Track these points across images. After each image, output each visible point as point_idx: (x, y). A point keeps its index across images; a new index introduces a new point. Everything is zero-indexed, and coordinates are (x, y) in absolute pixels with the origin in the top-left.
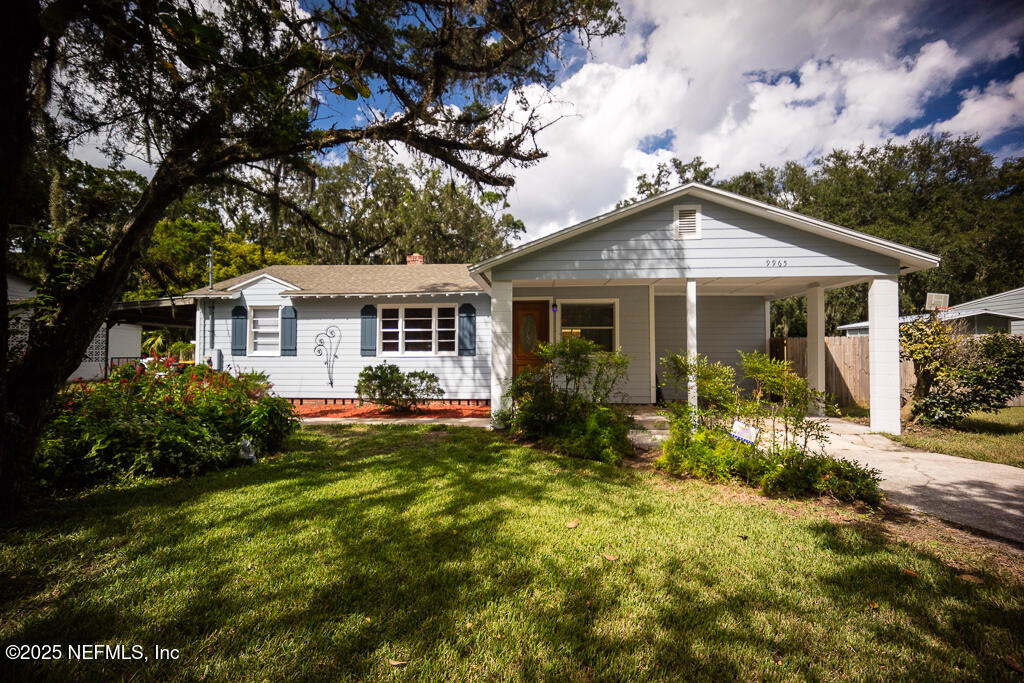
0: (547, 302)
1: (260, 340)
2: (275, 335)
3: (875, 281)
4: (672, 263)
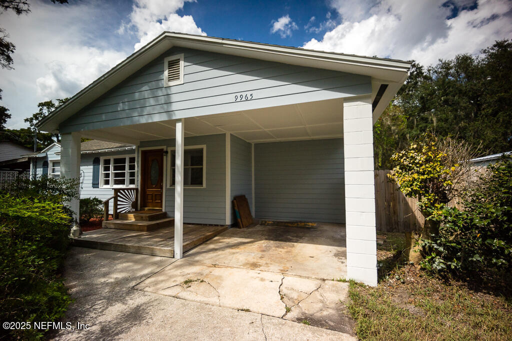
0: (163, 150)
3: (345, 104)
4: (163, 108)
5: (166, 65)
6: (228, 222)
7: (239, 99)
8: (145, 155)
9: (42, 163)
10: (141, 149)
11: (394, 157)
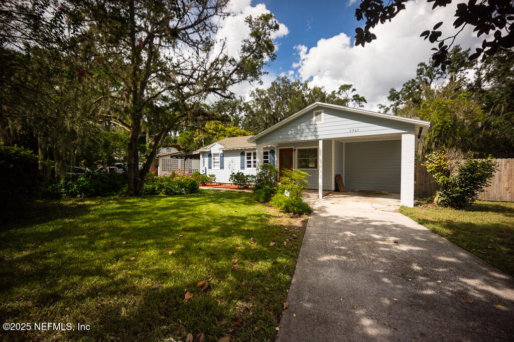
0: (292, 149)
1: (216, 164)
2: (218, 162)
3: (402, 135)
4: (313, 134)
5: (314, 114)
6: (333, 188)
7: (352, 131)
8: (282, 152)
9: (208, 154)
10: (279, 148)
11: (426, 156)
